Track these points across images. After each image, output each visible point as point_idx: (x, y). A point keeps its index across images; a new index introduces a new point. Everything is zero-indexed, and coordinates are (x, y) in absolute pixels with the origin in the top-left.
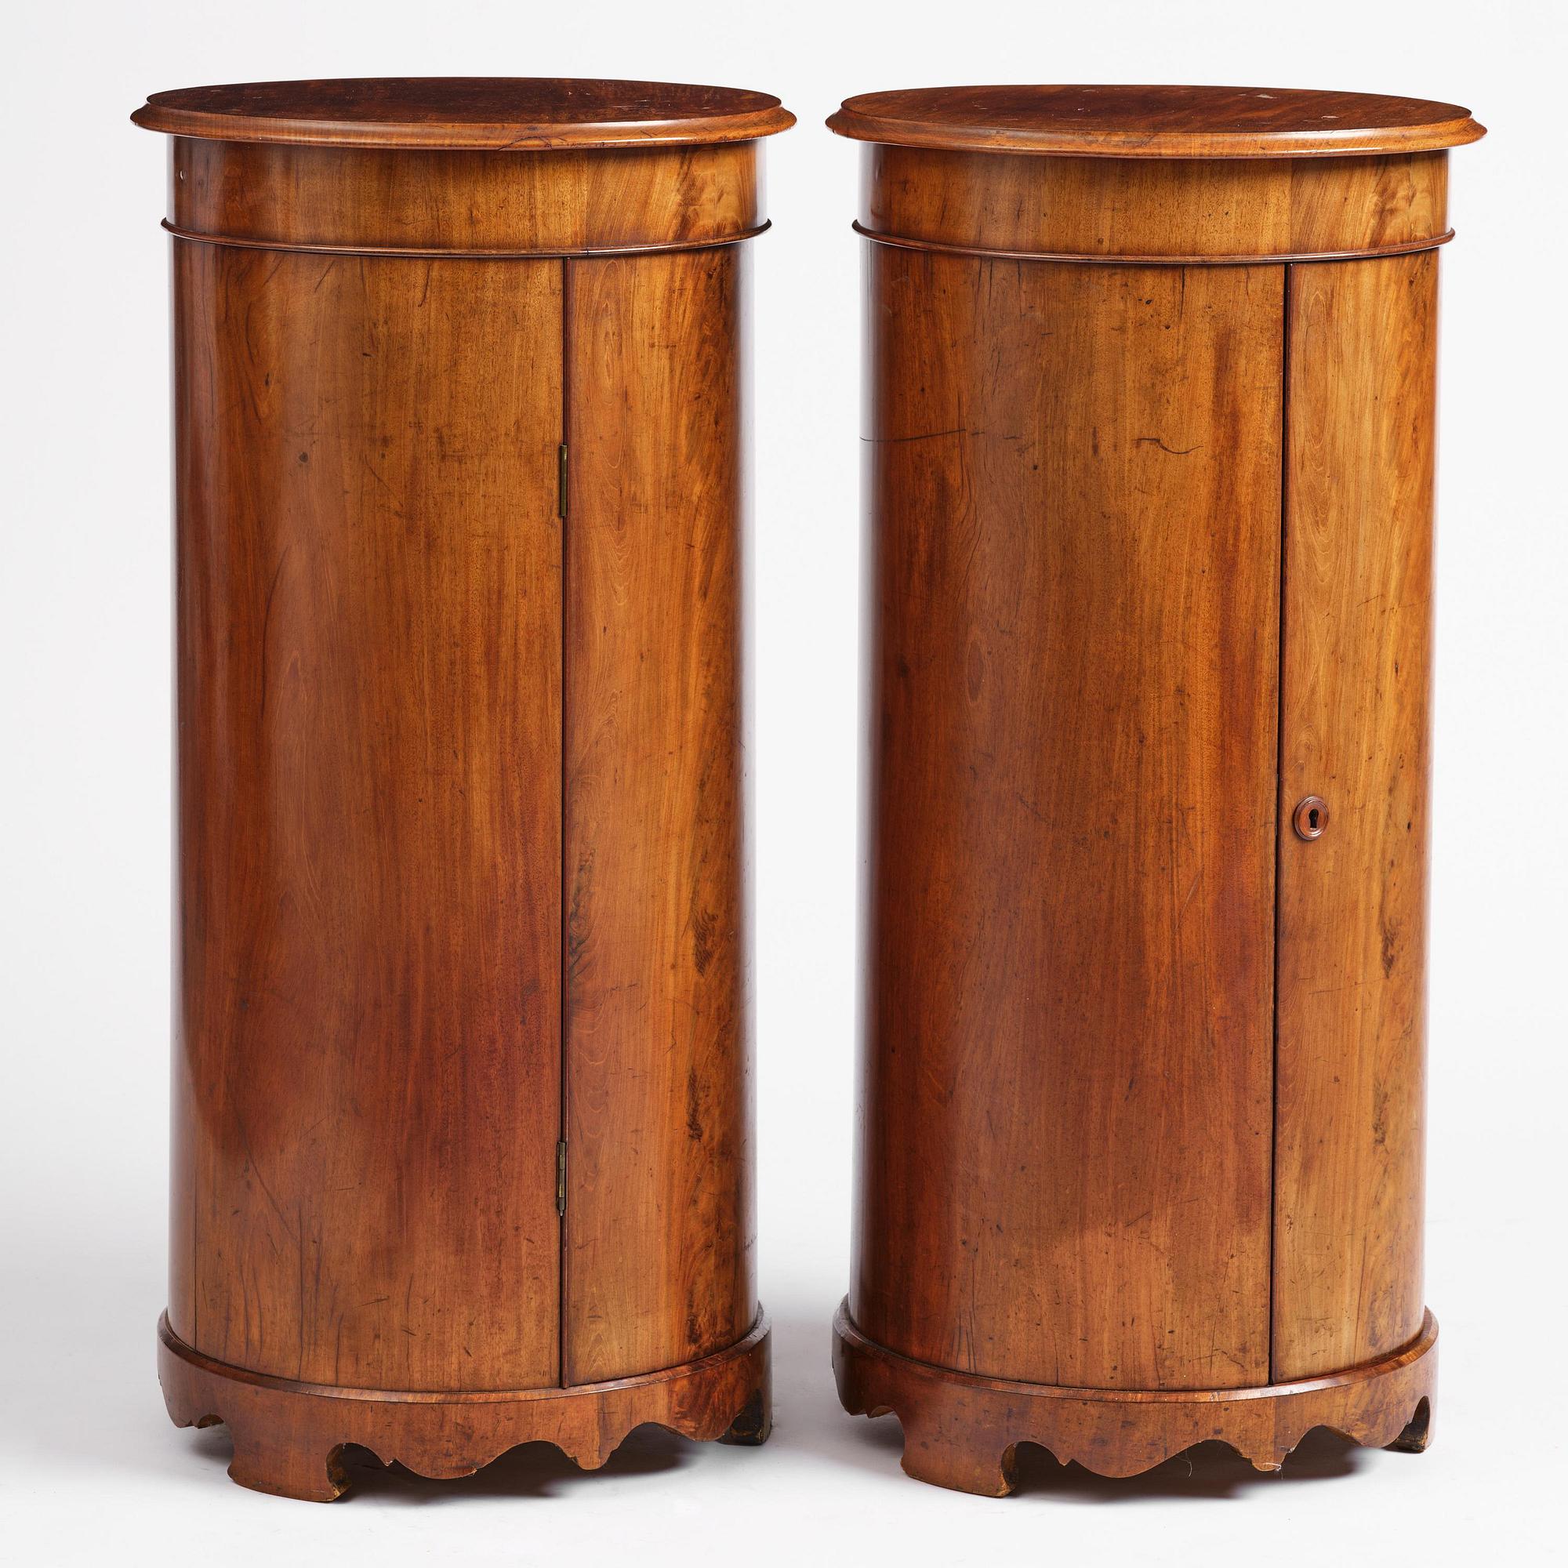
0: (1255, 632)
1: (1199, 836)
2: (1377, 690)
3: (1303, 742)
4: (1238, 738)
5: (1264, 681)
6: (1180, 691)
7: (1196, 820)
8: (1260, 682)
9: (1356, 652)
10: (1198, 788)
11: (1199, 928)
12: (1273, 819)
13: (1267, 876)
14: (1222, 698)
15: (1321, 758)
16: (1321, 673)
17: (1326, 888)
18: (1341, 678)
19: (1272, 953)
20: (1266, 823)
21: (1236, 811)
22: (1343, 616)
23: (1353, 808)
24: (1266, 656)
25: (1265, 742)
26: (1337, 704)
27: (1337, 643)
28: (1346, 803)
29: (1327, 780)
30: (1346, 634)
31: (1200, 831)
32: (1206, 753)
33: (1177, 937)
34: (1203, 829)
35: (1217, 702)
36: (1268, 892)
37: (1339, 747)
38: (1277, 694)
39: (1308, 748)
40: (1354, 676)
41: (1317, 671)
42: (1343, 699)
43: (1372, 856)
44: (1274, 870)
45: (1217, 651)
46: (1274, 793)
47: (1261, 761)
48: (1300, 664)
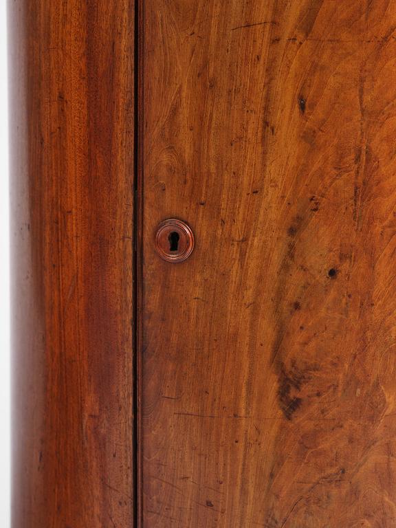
0: (114, 43)
1: (74, 239)
2: (266, 124)
3: (165, 163)
4: (101, 149)
5: (121, 95)
6: (61, 97)
7: (73, 224)
8: (117, 95)
9: (232, 77)
10: (74, 193)
11: (75, 327)
12: (130, 234)
13: (125, 289)
14: (88, 108)
15: (185, 182)
16: (184, 94)
17: (193, 314)
18: (210, 102)
19: (131, 365)
20: (124, 237)
21: (100, 221)
22: (213, 37)
23: (230, 240)
24: (123, 69)
25: (124, 157)
26: (206, 129)
27: (205, 64)
28: (219, 232)
29: (193, 206)
30: (217, 57)
31: (75, 235)
32: (79, 160)
33: (62, 331)
34: (77, 234)
35: (85, 111)
36: (127, 305)
37: (209, 174)
38: (132, 109)
39: (171, 169)
40: (230, 103)
41: (179, 92)
42: (213, 126)
43: (258, 293)
44: (131, 285)
45: (84, 60)
46: (131, 209)
47: (119, 175)
48: (159, 81)
